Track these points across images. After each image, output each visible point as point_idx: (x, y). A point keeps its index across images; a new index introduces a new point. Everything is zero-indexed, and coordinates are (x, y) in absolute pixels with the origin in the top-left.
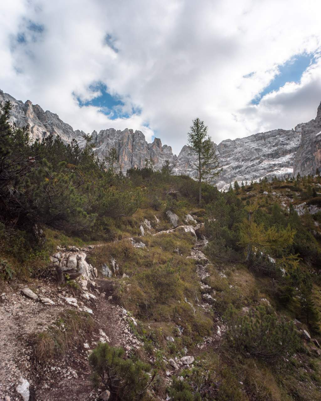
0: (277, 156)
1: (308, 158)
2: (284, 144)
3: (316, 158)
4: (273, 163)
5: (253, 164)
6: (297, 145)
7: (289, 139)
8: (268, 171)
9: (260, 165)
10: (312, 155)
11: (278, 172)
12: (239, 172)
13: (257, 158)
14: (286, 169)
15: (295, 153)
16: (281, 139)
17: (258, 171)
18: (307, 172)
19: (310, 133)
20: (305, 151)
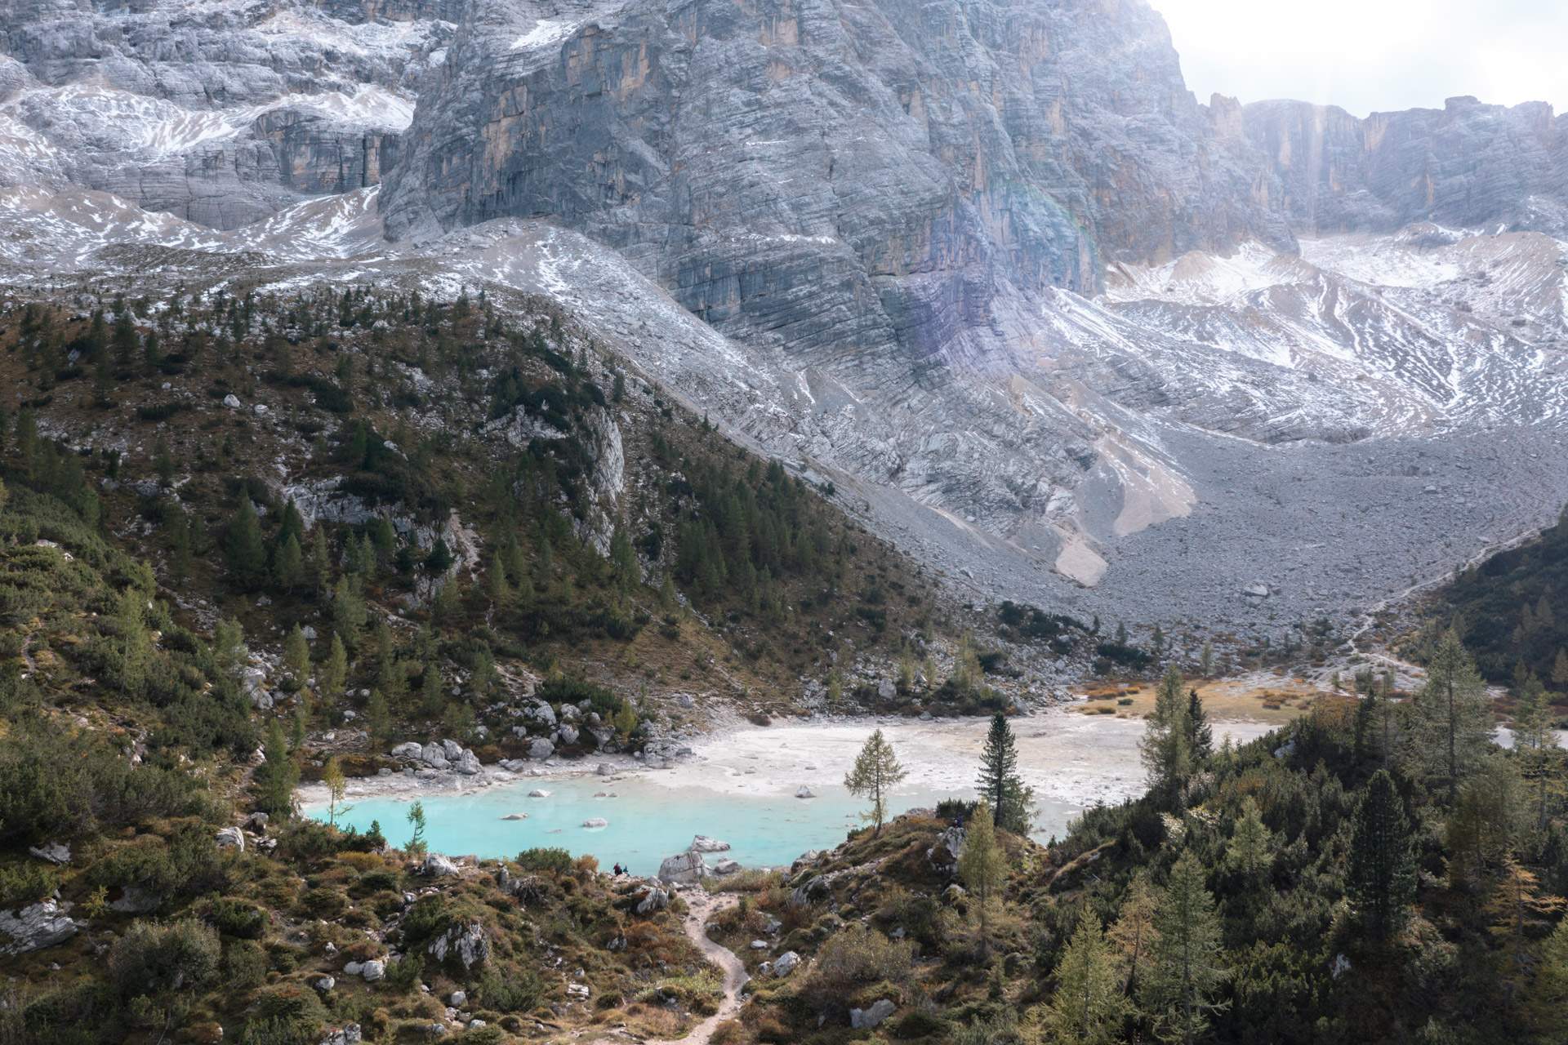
0: (354, 10)
1: (462, 138)
3: (489, 147)
4: (326, 41)
5: (216, 15)
9: (257, 32)
10: (478, 132)
11: (339, 101)
12: (126, 30)
14: (384, 96)
17: (238, 60)
18: (443, 198)
19: (493, 21)
20: (456, 99)
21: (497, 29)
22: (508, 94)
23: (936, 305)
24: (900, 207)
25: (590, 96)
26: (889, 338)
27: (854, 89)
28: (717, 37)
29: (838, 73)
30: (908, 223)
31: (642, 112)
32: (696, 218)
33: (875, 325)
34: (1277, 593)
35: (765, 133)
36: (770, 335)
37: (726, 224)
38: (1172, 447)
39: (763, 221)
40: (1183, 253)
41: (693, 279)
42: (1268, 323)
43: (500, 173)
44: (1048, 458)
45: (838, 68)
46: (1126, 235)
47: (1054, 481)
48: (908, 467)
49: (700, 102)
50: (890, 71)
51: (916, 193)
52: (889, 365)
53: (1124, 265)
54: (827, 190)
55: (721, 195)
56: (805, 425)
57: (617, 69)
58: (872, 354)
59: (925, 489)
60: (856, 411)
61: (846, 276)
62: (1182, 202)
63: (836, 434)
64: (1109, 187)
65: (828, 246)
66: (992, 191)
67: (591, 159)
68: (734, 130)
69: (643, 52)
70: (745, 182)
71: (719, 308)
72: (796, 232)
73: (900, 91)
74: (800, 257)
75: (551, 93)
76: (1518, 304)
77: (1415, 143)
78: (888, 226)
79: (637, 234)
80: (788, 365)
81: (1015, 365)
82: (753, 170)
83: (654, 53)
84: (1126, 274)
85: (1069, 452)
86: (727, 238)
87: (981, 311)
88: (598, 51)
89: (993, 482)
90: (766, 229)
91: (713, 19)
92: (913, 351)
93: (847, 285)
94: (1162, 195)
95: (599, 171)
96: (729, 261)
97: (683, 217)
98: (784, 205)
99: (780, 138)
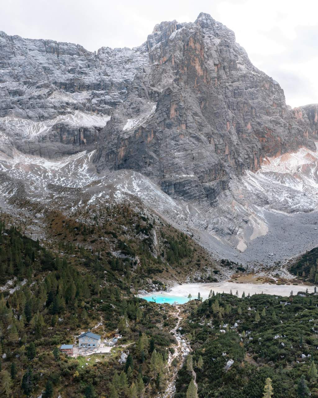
0: (72, 89)
1: (113, 151)
2: (82, 73)
3: (119, 154)
4: (66, 99)
5: (40, 95)
6: (97, 80)
7: (89, 66)
8: (59, 112)
9: (49, 99)
10: (117, 150)
11: (71, 117)
12: (18, 101)
13: (46, 86)
14: (81, 113)
15: (93, 92)
17: (46, 108)
19: (119, 122)
20: (111, 141)
21: (119, 124)
22: (123, 142)
23: (216, 188)
24: (208, 167)
25: (141, 142)
26: (205, 197)
27: (198, 139)
28: (168, 128)
29: (195, 136)
30: (209, 171)
31: (153, 146)
32: (165, 171)
33: (203, 194)
34: (275, 255)
35: (179, 151)
36: (181, 198)
37: (171, 173)
38: (266, 217)
39: (179, 172)
40: (284, 154)
41: (164, 185)
42: (299, 177)
43: (122, 159)
44: (239, 222)
45: (195, 135)
46: (269, 150)
47: (239, 227)
48: (209, 226)
49: (165, 144)
50: (206, 133)
51: (211, 164)
52: (206, 203)
53: (268, 158)
54: (192, 164)
55: (170, 166)
56: (188, 219)
57: (147, 136)
58: (202, 201)
59: (212, 231)
60: (198, 215)
61: (196, 184)
62: (283, 140)
63: (194, 221)
64: (265, 137)
65: (193, 177)
66: (230, 154)
67: (142, 156)
68: (172, 151)
69: (152, 132)
70: (175, 163)
71: (170, 192)
72: (186, 174)
73: (208, 138)
74: (187, 180)
75: (133, 142)
78: (205, 172)
79: (152, 174)
80: (185, 204)
81: (234, 198)
82: (177, 160)
83: (155, 132)
84: (268, 161)
85: (243, 220)
86: (171, 176)
87: (226, 186)
88: (142, 132)
89: (226, 229)
90: (180, 174)
91: (167, 124)
92: (210, 199)
93: (197, 186)
94: (279, 139)
95: (143, 159)
96: (172, 181)
97: (162, 171)
98: (183, 168)
99: (182, 152)
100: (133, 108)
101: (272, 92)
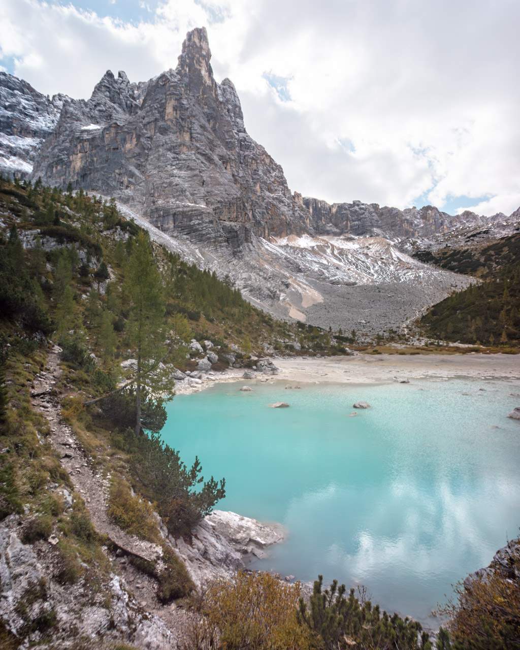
1: (62, 159)
2: (27, 115)
3: (73, 164)
7: (37, 110)
10: (69, 158)
14: (21, 161)
15: (41, 141)
16: (24, 102)
18: (54, 181)
19: (74, 119)
20: (59, 145)
21: (75, 122)
22: (81, 144)
23: (238, 232)
24: (227, 198)
25: (114, 149)
26: (225, 241)
27: (210, 159)
28: (162, 134)
29: (204, 153)
30: (229, 204)
31: (135, 157)
32: (156, 195)
33: (221, 236)
35: (180, 169)
36: (185, 237)
37: (167, 198)
38: (309, 283)
39: (180, 198)
40: (289, 235)
41: (156, 215)
42: (319, 254)
43: (78, 173)
44: (277, 284)
45: (204, 151)
47: (280, 291)
48: (237, 283)
49: (156, 155)
50: (220, 156)
51: (232, 195)
52: (226, 250)
54: (203, 190)
55: (165, 187)
57: (124, 140)
58: (220, 246)
60: (219, 263)
61: (211, 218)
62: (288, 220)
65: (204, 208)
67: (114, 172)
68: (169, 166)
69: (134, 136)
70: (174, 184)
71: (166, 226)
72: (192, 203)
73: (223, 163)
74: (195, 210)
75: (99, 146)
76: (380, 254)
77: (345, 212)
78: (224, 204)
79: (133, 199)
80: (193, 247)
82: (176, 180)
83: (139, 137)
84: (274, 239)
85: (282, 282)
86: (168, 202)
87: (249, 238)
88: (117, 133)
89: (264, 289)
90: (182, 200)
91: (160, 127)
92: (233, 246)
93: (211, 222)
94: (284, 217)
95: (117, 176)
96: (169, 209)
97: (151, 194)
98: (188, 193)
99: (185, 171)
100: (100, 111)
101: (272, 168)
